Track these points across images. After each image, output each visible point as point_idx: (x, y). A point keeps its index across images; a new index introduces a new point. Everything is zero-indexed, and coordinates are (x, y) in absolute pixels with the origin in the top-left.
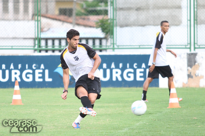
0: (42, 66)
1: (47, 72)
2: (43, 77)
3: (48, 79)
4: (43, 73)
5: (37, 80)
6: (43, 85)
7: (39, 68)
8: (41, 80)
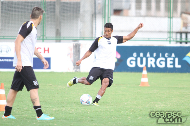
0: (173, 55)
1: (177, 59)
2: (174, 64)
3: (177, 66)
4: (174, 61)
5: (169, 66)
6: (174, 70)
7: (170, 56)
8: (172, 66)
